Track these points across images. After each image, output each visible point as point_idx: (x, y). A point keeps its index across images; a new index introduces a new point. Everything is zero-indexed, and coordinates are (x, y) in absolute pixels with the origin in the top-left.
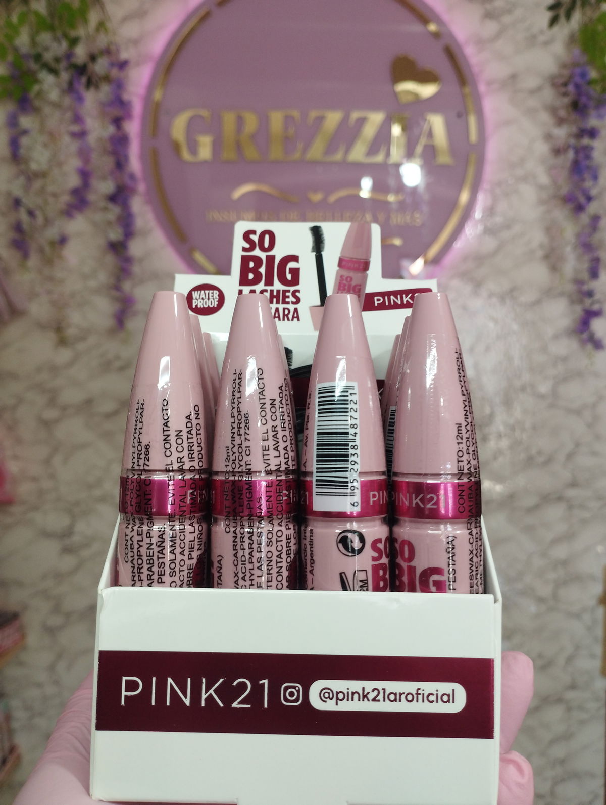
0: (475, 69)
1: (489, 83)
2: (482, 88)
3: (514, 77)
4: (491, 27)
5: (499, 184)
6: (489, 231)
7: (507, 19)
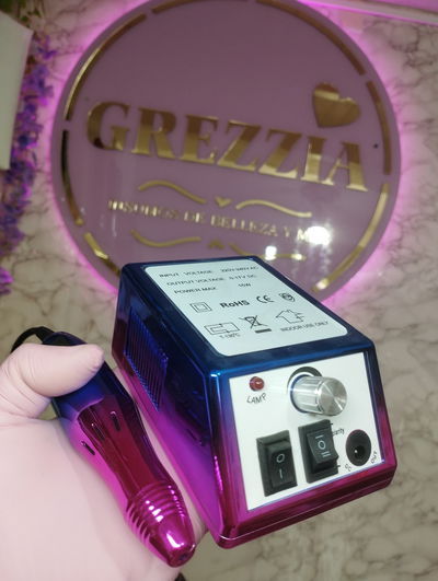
0: (395, 109)
1: (406, 124)
2: (400, 127)
3: (430, 121)
4: (411, 75)
5: (409, 219)
6: (394, 263)
7: (427, 69)
